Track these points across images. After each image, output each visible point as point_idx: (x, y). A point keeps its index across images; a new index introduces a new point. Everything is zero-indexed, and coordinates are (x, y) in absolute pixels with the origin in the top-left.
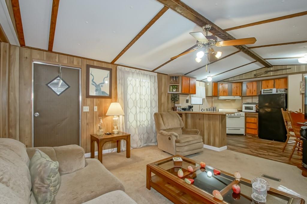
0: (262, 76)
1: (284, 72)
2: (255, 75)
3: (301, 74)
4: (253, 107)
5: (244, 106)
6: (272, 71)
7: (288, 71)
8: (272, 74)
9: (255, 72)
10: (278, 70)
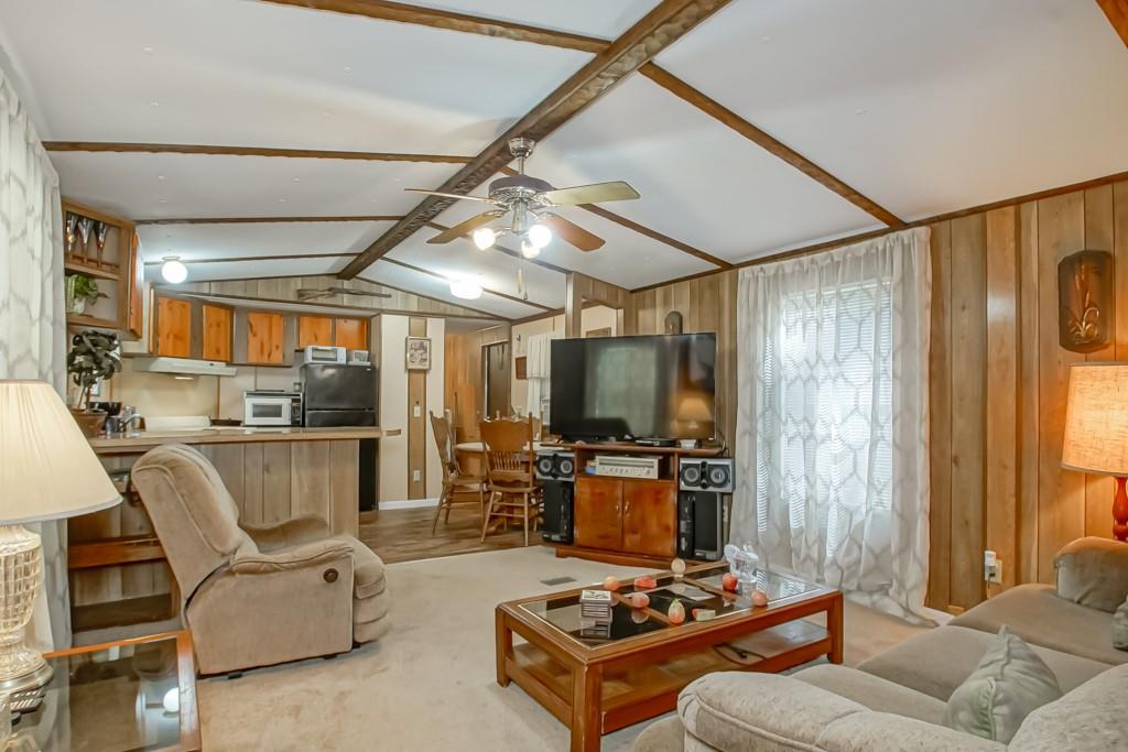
0: (320, 300)
1: (375, 303)
2: (301, 293)
3: (407, 318)
4: (280, 407)
5: (250, 402)
6: (348, 292)
7: (385, 304)
8: (346, 300)
9: (299, 284)
10: (364, 293)
